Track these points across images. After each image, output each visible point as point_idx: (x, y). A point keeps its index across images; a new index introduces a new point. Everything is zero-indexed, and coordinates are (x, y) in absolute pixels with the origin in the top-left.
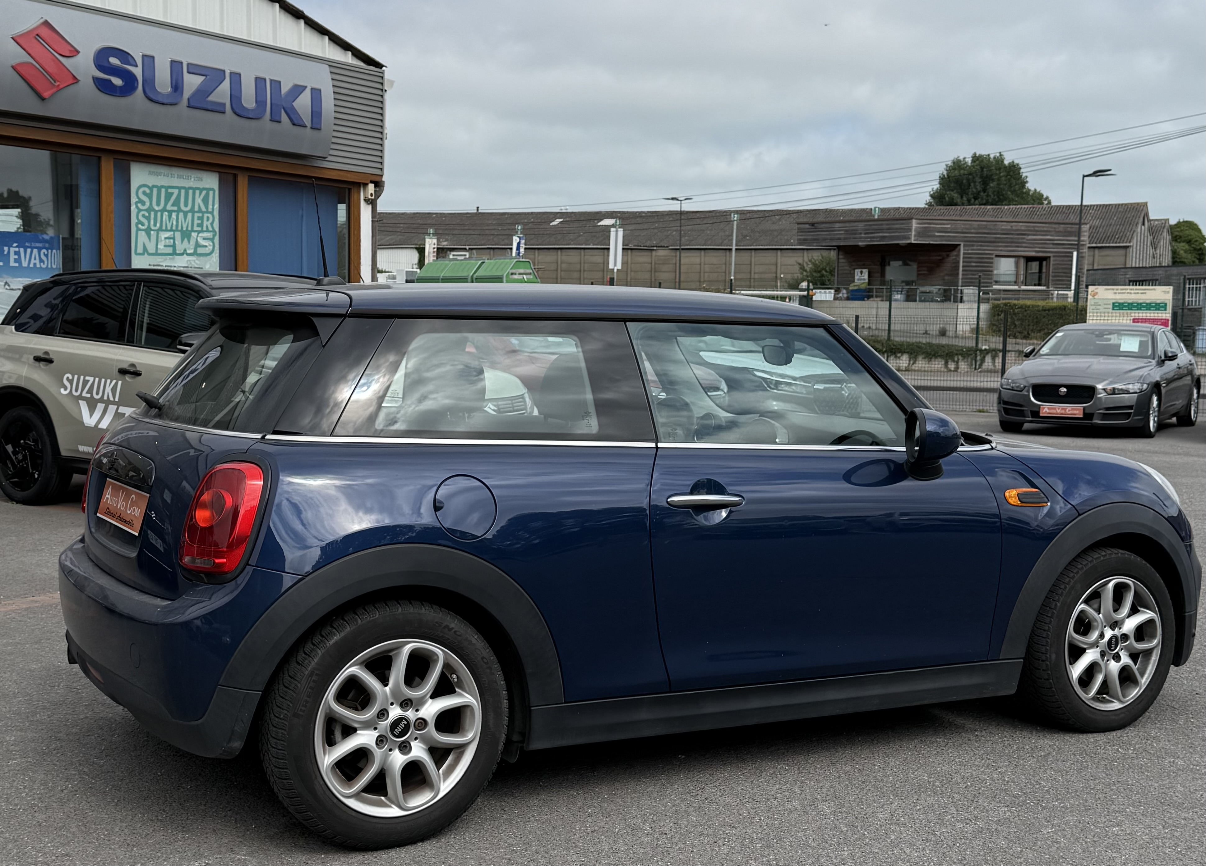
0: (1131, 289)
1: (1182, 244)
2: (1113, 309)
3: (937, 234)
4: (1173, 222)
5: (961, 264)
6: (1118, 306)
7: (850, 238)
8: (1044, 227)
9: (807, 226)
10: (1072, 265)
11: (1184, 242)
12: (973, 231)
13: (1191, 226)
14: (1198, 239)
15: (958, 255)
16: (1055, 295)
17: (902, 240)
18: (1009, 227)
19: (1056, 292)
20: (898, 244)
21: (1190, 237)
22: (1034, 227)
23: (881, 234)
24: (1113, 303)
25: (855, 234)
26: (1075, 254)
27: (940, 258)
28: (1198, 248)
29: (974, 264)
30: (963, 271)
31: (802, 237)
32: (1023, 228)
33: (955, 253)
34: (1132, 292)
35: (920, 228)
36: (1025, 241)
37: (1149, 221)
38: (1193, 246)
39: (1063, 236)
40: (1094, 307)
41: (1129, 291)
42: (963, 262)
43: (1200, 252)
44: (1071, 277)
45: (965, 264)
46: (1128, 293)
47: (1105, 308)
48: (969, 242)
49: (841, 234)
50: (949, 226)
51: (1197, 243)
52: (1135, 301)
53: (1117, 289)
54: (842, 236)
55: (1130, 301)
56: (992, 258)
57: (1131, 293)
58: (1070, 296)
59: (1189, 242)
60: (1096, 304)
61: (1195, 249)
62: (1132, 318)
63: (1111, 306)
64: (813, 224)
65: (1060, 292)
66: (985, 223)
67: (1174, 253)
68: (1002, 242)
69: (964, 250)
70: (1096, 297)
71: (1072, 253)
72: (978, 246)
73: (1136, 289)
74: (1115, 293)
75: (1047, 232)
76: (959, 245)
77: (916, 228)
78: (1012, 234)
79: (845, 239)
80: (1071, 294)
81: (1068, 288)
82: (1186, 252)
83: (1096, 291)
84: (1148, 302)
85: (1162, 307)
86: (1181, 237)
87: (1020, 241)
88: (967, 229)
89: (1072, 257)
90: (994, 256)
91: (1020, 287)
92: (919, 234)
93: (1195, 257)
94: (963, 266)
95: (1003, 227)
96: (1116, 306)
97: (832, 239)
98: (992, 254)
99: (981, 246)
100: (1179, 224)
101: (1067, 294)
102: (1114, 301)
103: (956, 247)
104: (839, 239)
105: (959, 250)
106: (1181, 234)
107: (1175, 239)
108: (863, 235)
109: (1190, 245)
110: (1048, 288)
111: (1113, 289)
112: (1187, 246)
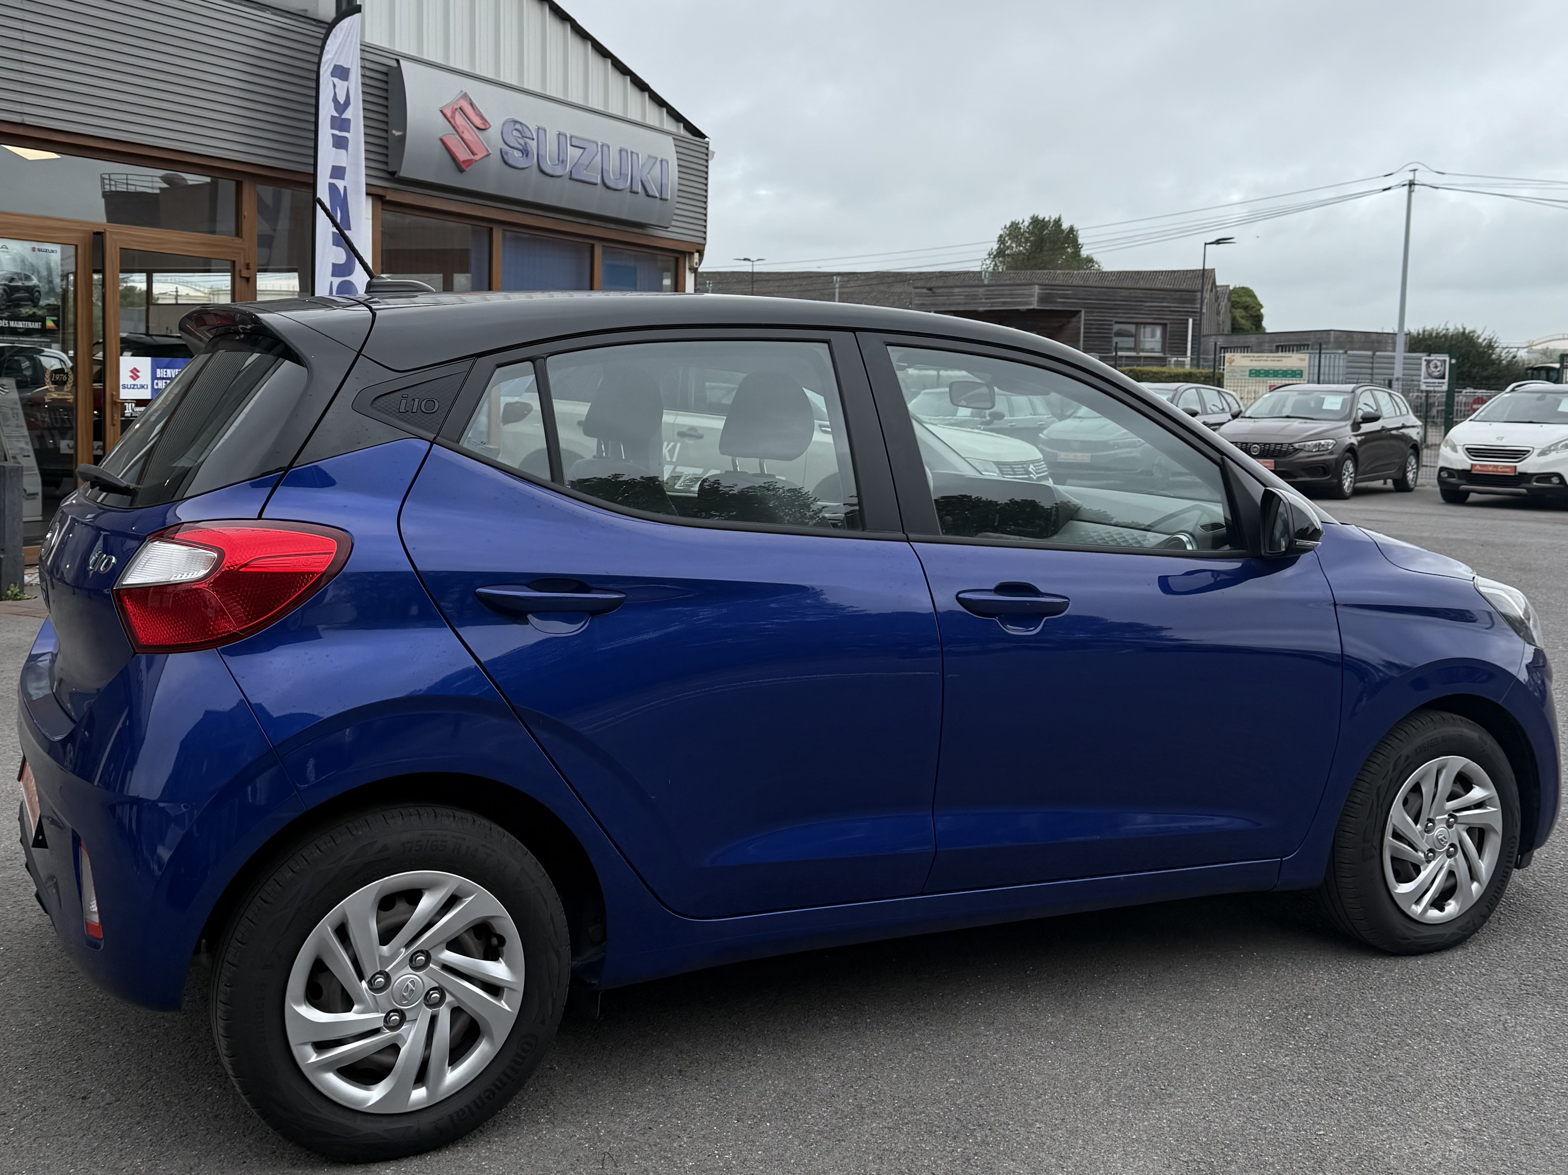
0: (1268, 357)
1: (1239, 310)
2: (1250, 376)
3: (1059, 300)
4: (1233, 288)
5: (1082, 330)
6: (1256, 373)
7: (970, 304)
8: (1160, 294)
9: (925, 291)
10: (1187, 332)
11: (1240, 308)
12: (1093, 297)
13: (1247, 292)
14: (1254, 305)
15: (1079, 322)
16: (1172, 362)
17: (1024, 306)
18: (1127, 294)
19: (1176, 359)
20: (1017, 310)
21: (1247, 304)
22: (1151, 294)
23: (1002, 300)
24: (1250, 371)
25: (974, 299)
26: (1191, 321)
27: (1061, 324)
28: (1255, 314)
29: (1094, 331)
30: (1084, 337)
31: (920, 302)
32: (1141, 295)
33: (1075, 319)
34: (1269, 359)
35: (1042, 293)
36: (1143, 307)
37: (1216, 287)
38: (1250, 312)
39: (1180, 303)
40: (1230, 374)
41: (1265, 358)
42: (1084, 328)
43: (1256, 319)
44: (1186, 344)
45: (1087, 330)
46: (1264, 360)
47: (1242, 375)
48: (1090, 308)
49: (961, 299)
50: (1070, 292)
51: (1254, 310)
52: (1272, 368)
53: (1254, 357)
54: (962, 301)
55: (1267, 369)
56: (1112, 325)
57: (1267, 360)
58: (1186, 363)
59: (1246, 308)
60: (1233, 371)
61: (1252, 316)
62: (1268, 385)
63: (1248, 373)
64: (930, 289)
65: (1180, 359)
66: (1105, 290)
67: (1234, 319)
68: (1122, 309)
69: (1085, 316)
70: (1233, 364)
71: (1187, 320)
72: (1098, 312)
73: (1273, 357)
74: (1252, 360)
75: (1163, 300)
76: (1080, 311)
77: (1039, 294)
78: (1131, 301)
79: (965, 304)
80: (1188, 360)
81: (1184, 354)
82: (1242, 318)
83: (1233, 358)
84: (1285, 369)
85: (1298, 374)
86: (1238, 303)
87: (1138, 308)
88: (1089, 295)
89: (1187, 324)
90: (1113, 323)
91: (1138, 353)
92: (1042, 299)
93: (1253, 324)
94: (1084, 333)
95: (1122, 294)
96: (1253, 374)
97: (950, 305)
98: (1111, 321)
99: (1101, 312)
100: (1236, 290)
101: (1184, 361)
102: (1250, 368)
103: (1077, 313)
104: (959, 304)
105: (1080, 317)
106: (1238, 300)
107: (1234, 305)
108: (984, 301)
109: (1247, 312)
110: (1165, 354)
111: (1250, 357)
112: (1244, 313)
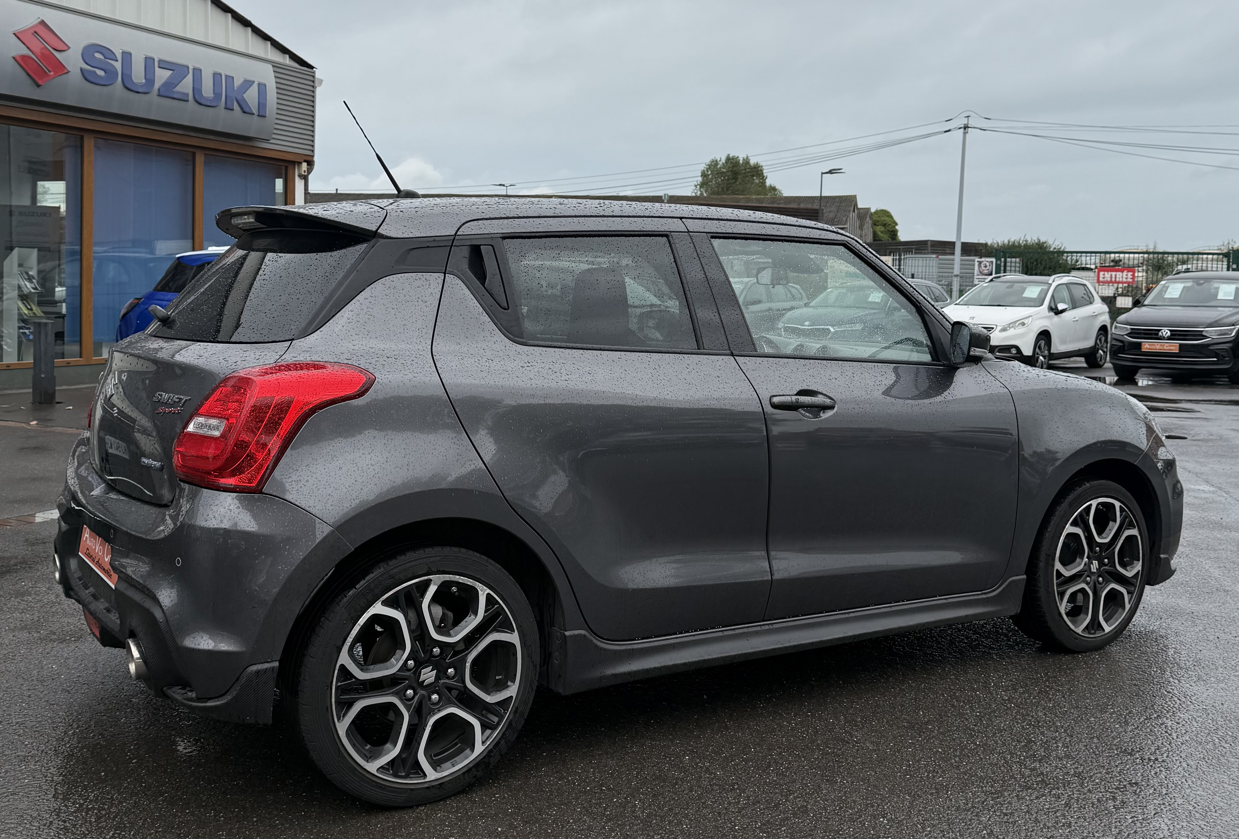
1: (879, 227)
4: (873, 210)
11: (881, 225)
13: (886, 213)
14: (891, 223)
21: (886, 222)
28: (892, 229)
37: (858, 209)
38: (888, 228)
43: (893, 232)
51: (891, 226)
59: (884, 225)
61: (889, 231)
67: (875, 233)
82: (882, 232)
86: (878, 221)
93: (890, 237)
100: (877, 212)
106: (879, 219)
107: (875, 224)
109: (885, 228)
112: (883, 229)
